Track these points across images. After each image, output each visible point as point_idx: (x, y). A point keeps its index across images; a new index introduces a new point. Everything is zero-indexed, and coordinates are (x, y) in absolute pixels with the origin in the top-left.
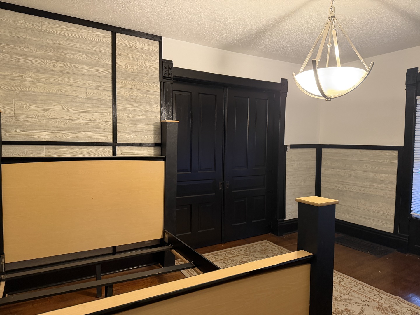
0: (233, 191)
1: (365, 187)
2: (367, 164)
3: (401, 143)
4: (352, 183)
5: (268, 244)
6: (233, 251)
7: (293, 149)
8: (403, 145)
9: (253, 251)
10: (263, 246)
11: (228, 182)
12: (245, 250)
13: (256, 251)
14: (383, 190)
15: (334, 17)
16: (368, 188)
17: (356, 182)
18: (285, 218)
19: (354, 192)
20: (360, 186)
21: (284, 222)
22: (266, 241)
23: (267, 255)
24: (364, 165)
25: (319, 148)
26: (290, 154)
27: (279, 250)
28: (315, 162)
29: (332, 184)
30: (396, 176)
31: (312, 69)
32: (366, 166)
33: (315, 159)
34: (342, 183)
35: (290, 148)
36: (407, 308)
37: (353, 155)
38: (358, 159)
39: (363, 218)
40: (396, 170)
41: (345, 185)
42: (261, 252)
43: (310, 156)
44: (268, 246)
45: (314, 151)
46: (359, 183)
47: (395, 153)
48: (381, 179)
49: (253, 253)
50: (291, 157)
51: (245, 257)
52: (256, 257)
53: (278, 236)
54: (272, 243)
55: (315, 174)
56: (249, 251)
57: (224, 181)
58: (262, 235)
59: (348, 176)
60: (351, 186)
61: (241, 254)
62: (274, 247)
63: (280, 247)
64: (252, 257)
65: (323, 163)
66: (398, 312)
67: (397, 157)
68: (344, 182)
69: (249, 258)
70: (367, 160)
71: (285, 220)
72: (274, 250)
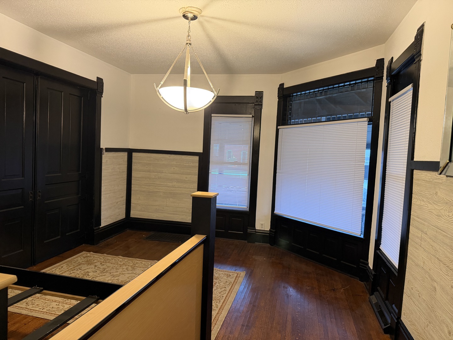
0: (45, 202)
1: (173, 187)
2: (174, 167)
3: (201, 150)
4: (162, 184)
5: (89, 255)
6: (53, 270)
7: (108, 153)
8: (202, 151)
9: (76, 265)
10: (84, 258)
11: (40, 191)
12: (67, 266)
13: (80, 264)
14: (188, 188)
15: (190, 44)
16: (176, 187)
17: (166, 184)
18: (101, 225)
19: (163, 192)
20: (168, 187)
21: (100, 229)
22: (84, 252)
23: (94, 265)
24: (173, 168)
25: (130, 152)
26: (106, 158)
27: (104, 258)
28: (126, 166)
29: (143, 186)
30: (197, 177)
31: (181, 86)
32: (174, 169)
33: (126, 163)
34: (152, 185)
35: (106, 151)
36: (222, 273)
37: (163, 160)
38: (167, 163)
39: (171, 214)
40: (197, 172)
41: (156, 186)
42: (86, 264)
43: (122, 160)
44: (90, 257)
45: (125, 155)
46: (168, 184)
47: (197, 158)
48: (186, 179)
49: (79, 267)
50: (107, 161)
51: (72, 272)
52: (84, 270)
53: (94, 245)
54: (92, 253)
55: (126, 178)
56: (71, 266)
57: (34, 190)
58: (76, 247)
59: (158, 178)
60: (161, 187)
61: (65, 271)
62: (97, 256)
63: (103, 255)
64: (80, 270)
65: (134, 167)
66: (219, 278)
67: (198, 161)
68: (154, 184)
69: (77, 273)
70: (175, 164)
71: (101, 227)
72: (98, 259)
